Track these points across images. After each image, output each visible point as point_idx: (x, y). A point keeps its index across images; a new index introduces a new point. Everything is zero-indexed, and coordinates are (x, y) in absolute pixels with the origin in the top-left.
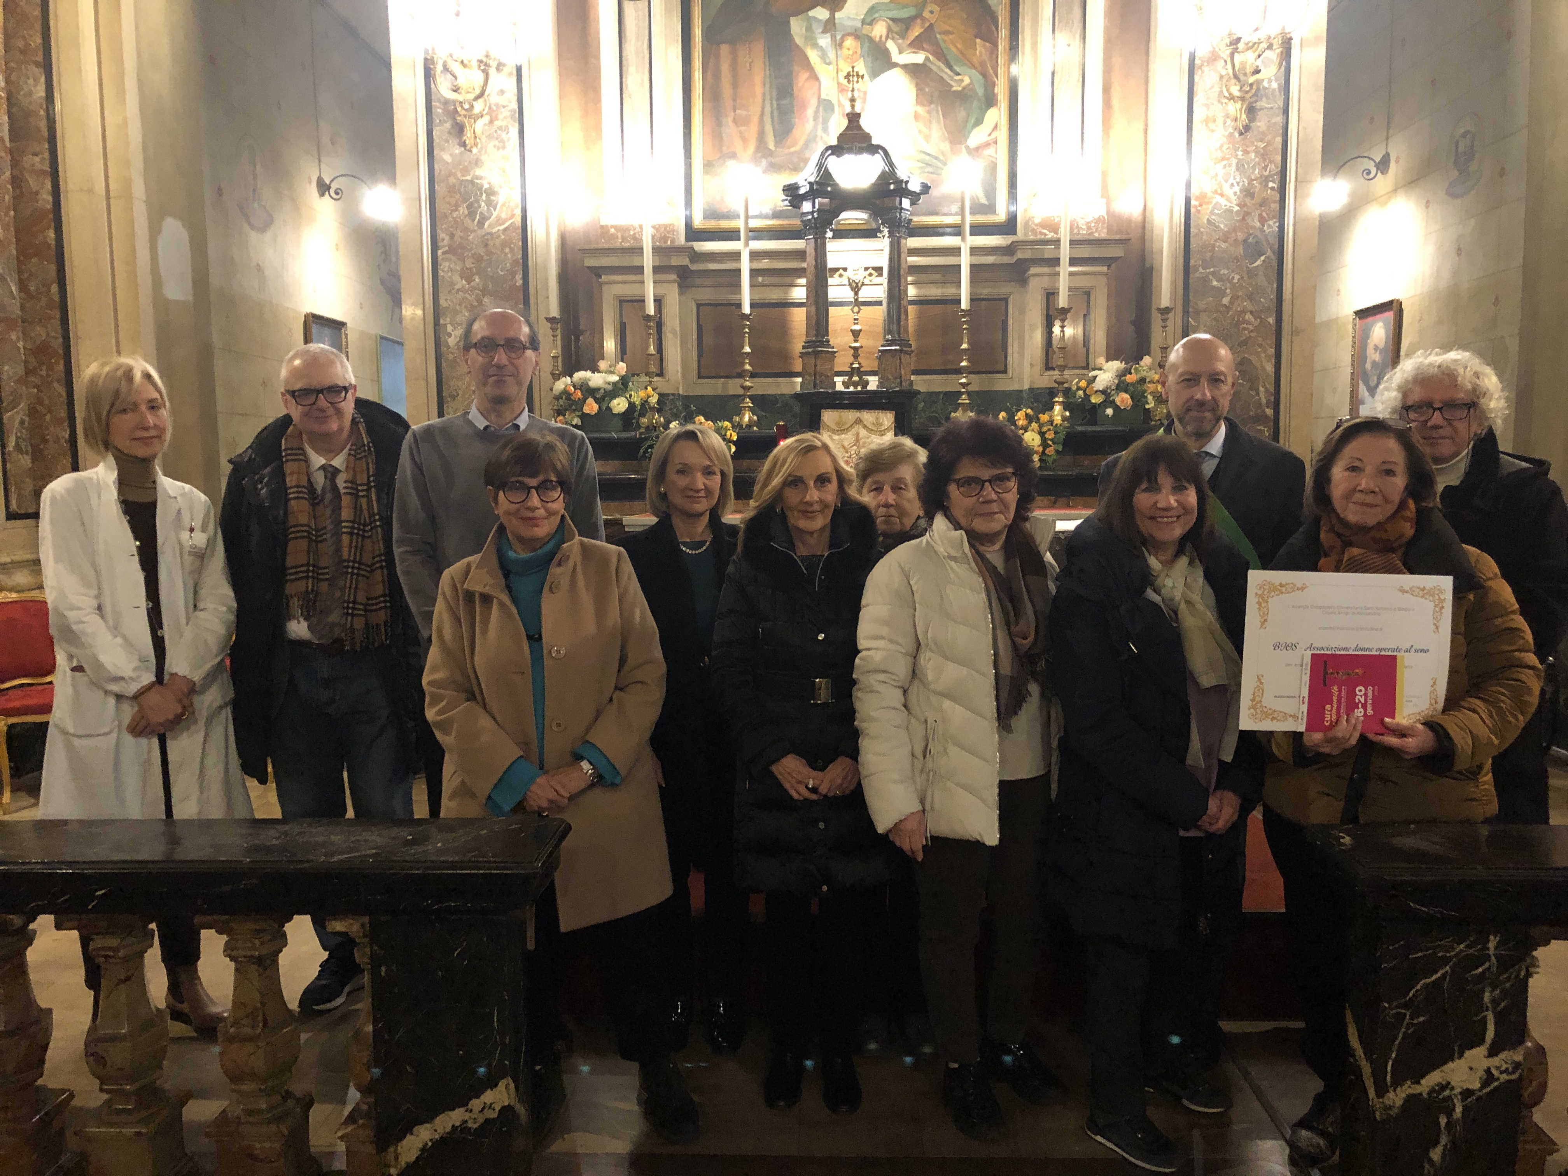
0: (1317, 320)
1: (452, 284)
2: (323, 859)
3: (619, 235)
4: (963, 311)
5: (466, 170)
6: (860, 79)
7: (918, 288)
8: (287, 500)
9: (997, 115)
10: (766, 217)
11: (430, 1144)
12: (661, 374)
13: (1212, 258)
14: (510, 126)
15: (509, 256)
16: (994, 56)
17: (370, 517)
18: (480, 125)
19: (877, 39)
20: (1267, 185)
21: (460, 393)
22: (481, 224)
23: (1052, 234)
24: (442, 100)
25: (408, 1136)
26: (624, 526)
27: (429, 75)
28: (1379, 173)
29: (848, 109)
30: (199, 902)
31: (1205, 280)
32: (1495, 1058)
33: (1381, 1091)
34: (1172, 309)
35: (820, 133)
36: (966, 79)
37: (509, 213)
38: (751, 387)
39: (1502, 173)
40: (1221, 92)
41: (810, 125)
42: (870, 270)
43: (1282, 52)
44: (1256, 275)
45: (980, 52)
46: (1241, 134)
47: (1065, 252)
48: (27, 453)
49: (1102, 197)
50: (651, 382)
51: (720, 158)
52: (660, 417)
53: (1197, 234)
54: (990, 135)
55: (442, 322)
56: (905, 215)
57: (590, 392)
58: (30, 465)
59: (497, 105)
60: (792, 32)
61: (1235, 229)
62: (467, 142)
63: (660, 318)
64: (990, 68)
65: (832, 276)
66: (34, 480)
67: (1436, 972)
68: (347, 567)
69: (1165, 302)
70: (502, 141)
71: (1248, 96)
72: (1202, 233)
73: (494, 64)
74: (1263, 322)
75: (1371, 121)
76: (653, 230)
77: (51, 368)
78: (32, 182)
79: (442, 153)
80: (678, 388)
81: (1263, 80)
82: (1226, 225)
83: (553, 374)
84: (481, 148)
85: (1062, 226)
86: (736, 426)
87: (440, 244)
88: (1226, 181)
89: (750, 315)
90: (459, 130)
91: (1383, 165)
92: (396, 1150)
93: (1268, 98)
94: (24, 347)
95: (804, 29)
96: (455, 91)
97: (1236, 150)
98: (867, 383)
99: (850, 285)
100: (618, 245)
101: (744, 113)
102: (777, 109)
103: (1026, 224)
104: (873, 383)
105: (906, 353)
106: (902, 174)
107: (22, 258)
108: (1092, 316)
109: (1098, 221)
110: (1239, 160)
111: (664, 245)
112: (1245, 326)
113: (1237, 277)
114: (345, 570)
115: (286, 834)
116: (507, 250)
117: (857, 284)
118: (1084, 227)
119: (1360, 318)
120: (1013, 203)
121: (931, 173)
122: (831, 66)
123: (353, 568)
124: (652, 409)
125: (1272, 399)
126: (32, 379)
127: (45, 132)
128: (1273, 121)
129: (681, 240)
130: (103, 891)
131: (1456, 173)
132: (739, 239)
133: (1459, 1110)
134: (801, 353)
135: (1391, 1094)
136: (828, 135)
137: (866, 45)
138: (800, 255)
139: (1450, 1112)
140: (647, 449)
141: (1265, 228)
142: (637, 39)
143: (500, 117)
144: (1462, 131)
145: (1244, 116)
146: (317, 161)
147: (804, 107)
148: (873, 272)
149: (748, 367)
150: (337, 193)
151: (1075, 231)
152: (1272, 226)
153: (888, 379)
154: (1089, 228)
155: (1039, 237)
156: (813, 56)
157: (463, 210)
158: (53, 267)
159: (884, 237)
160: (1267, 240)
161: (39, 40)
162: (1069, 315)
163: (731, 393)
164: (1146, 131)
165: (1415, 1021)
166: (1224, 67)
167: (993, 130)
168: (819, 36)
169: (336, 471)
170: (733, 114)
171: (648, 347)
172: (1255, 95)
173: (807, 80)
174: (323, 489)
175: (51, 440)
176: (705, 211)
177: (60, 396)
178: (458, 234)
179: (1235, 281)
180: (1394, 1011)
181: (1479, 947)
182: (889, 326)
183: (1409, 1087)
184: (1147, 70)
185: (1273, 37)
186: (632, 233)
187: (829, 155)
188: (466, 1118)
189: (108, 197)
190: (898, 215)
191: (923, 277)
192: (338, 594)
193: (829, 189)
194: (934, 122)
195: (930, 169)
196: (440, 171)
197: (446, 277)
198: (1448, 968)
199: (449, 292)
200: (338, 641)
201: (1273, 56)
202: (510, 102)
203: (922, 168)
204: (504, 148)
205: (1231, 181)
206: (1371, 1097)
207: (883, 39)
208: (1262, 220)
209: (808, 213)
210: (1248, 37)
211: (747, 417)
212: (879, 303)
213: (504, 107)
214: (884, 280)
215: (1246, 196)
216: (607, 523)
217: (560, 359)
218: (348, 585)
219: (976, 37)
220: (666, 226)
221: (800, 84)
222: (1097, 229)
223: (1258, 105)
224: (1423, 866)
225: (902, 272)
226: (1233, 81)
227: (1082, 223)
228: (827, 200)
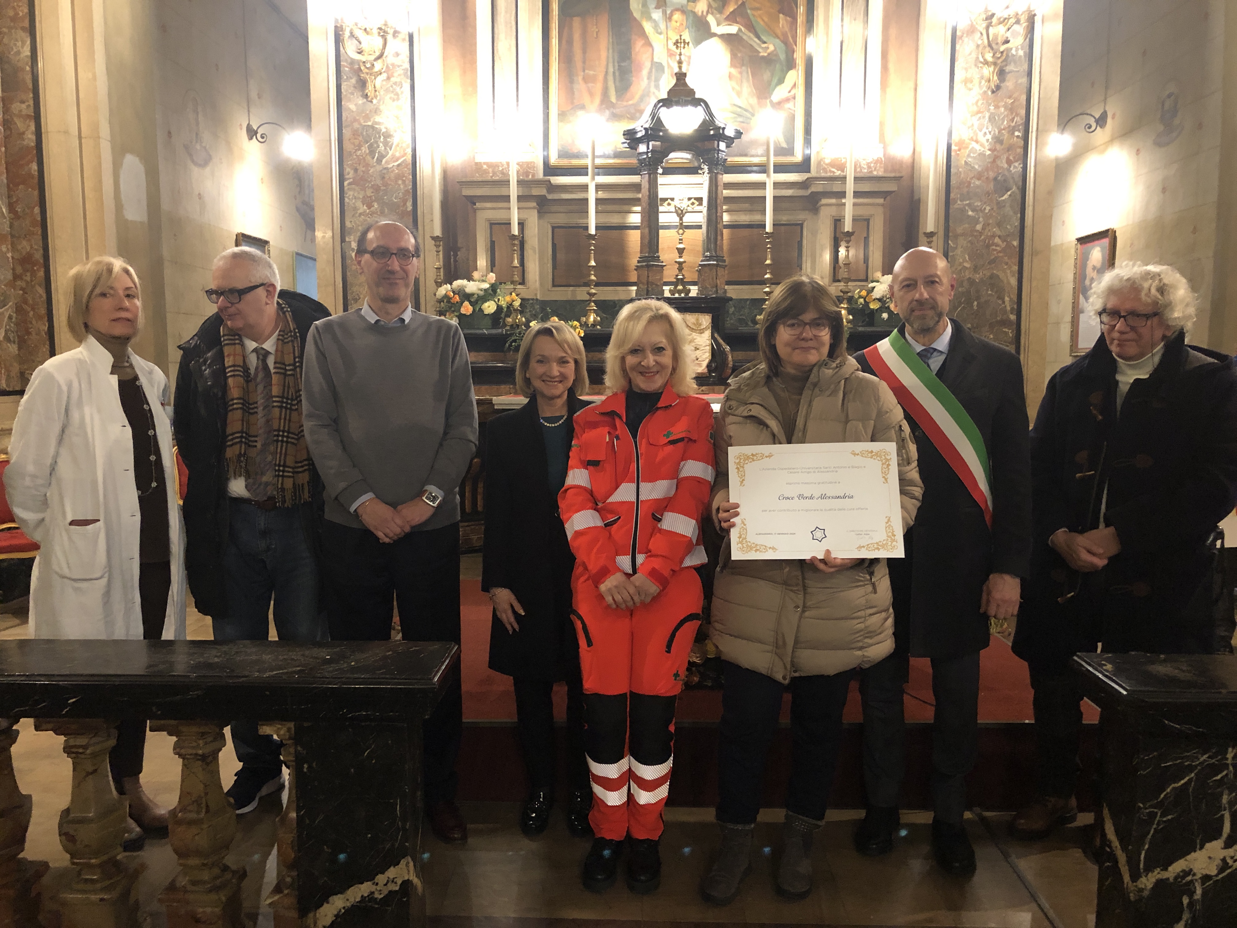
0: (1053, 244)
1: (355, 209)
2: (257, 674)
3: (490, 170)
4: (767, 233)
5: (367, 118)
6: (686, 46)
7: (730, 214)
8: (226, 378)
9: (795, 76)
10: (608, 157)
11: (343, 911)
12: (523, 283)
13: (968, 193)
14: (403, 82)
15: (402, 187)
16: (794, 28)
17: (296, 392)
18: (379, 81)
19: (700, 14)
20: (1013, 133)
21: (362, 296)
22: (379, 161)
23: (839, 172)
24: (349, 61)
25: (325, 905)
26: (494, 405)
27: (338, 40)
28: (1098, 127)
29: (676, 70)
30: (154, 709)
31: (963, 211)
32: (1230, 850)
33: (1135, 876)
34: (935, 233)
35: (653, 89)
36: (772, 46)
37: (402, 153)
38: (595, 294)
39: (1200, 126)
40: (978, 58)
41: (644, 83)
42: (693, 200)
43: (1028, 26)
44: (1004, 206)
45: (783, 27)
46: (993, 92)
47: (850, 187)
48: (14, 342)
49: (880, 142)
50: (515, 289)
51: (572, 109)
52: (522, 317)
53: (956, 174)
54: (790, 92)
55: (347, 239)
56: (722, 155)
57: (467, 297)
58: (17, 352)
59: (393, 65)
60: (631, 8)
61: (987, 169)
62: (369, 94)
63: (523, 237)
64: (790, 38)
65: (661, 205)
66: (20, 364)
67: (1183, 779)
68: (278, 436)
69: (930, 227)
70: (397, 94)
71: (999, 61)
72: (960, 172)
73: (391, 31)
74: (1009, 246)
75: (1093, 84)
76: (517, 166)
77: (33, 274)
78: (20, 124)
79: (348, 104)
80: (536, 295)
81: (1011, 49)
82: (979, 166)
83: (436, 282)
84: (380, 100)
85: (848, 165)
86: (584, 325)
87: (347, 177)
88: (981, 130)
89: (596, 235)
90: (362, 84)
91: (1101, 121)
92: (315, 915)
93: (1015, 63)
94: (13, 258)
95: (640, 6)
96: (359, 53)
97: (990, 105)
98: (689, 291)
99: (676, 212)
100: (489, 178)
101: (591, 73)
102: (618, 69)
103: (819, 163)
104: (694, 291)
105: (721, 266)
106: (719, 123)
107: (11, 185)
108: (871, 239)
109: (877, 162)
110: (992, 113)
111: (526, 179)
112: (994, 247)
113: (988, 208)
114: (275, 438)
115: (225, 653)
116: (400, 182)
117: (682, 211)
118: (865, 167)
119: (1081, 244)
120: (807, 147)
121: (743, 122)
122: (662, 36)
123: (283, 436)
124: (516, 310)
125: (1015, 307)
126: (19, 283)
127: (30, 86)
128: (1020, 81)
129: (540, 175)
130: (74, 700)
131: (1161, 128)
132: (587, 175)
133: (1199, 891)
134: (637, 266)
135: (1143, 879)
136: (659, 91)
137: (691, 18)
138: (637, 187)
139: (1191, 893)
140: (511, 343)
141: (1012, 169)
142: (506, 12)
143: (396, 74)
144: (1167, 93)
145: (996, 78)
146: (246, 111)
147: (640, 68)
148: (695, 201)
149: (593, 277)
150: (263, 138)
151: (858, 170)
152: (1017, 167)
153: (706, 288)
154: (869, 167)
155: (829, 174)
156: (648, 27)
157: (365, 149)
158: (36, 193)
159: (704, 173)
160: (1013, 178)
161: (26, 10)
162: (853, 237)
163: (579, 298)
164: (916, 89)
165: (1165, 819)
166: (980, 38)
167: (792, 88)
168: (652, 11)
169: (267, 353)
170: (582, 73)
171: (512, 261)
172: (1005, 60)
173: (643, 45)
174: (257, 368)
175: (33, 333)
176: (559, 151)
177: (41, 296)
178: (361, 168)
179: (987, 211)
180: (1147, 811)
181: (1219, 757)
182: (708, 245)
183: (1159, 873)
184: (917, 40)
185: (1020, 13)
186: (501, 169)
187: (661, 106)
188: (373, 890)
189: (80, 137)
190: (716, 155)
191: (734, 206)
192: (270, 458)
193: (661, 134)
194: (744, 81)
195: (741, 119)
196: (347, 117)
197: (351, 203)
198: (1193, 775)
199: (353, 216)
200: (271, 498)
201: (1020, 29)
202: (404, 63)
203: (735, 117)
204: (398, 99)
205: (985, 130)
206: (1126, 881)
207: (705, 13)
208: (1009, 162)
209: (644, 153)
210: (1001, 13)
211: (592, 318)
212: (700, 227)
213: (399, 66)
214: (704, 208)
215: (995, 143)
216: (479, 402)
217: (442, 270)
218: (279, 450)
219: (780, 12)
220: (528, 163)
221: (637, 50)
222: (875, 169)
223: (1008, 69)
224: (1178, 690)
225: (719, 201)
226: (988, 49)
227: (864, 164)
228: (658, 143)
